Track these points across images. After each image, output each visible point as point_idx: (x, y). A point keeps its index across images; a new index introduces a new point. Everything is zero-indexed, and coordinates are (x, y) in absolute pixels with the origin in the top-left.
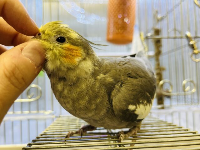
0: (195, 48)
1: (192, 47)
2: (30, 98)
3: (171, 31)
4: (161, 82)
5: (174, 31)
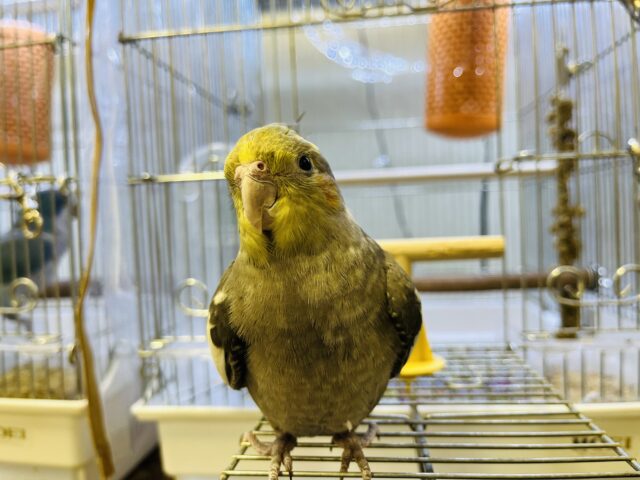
3: (587, 138)
4: (555, 272)
5: (594, 138)
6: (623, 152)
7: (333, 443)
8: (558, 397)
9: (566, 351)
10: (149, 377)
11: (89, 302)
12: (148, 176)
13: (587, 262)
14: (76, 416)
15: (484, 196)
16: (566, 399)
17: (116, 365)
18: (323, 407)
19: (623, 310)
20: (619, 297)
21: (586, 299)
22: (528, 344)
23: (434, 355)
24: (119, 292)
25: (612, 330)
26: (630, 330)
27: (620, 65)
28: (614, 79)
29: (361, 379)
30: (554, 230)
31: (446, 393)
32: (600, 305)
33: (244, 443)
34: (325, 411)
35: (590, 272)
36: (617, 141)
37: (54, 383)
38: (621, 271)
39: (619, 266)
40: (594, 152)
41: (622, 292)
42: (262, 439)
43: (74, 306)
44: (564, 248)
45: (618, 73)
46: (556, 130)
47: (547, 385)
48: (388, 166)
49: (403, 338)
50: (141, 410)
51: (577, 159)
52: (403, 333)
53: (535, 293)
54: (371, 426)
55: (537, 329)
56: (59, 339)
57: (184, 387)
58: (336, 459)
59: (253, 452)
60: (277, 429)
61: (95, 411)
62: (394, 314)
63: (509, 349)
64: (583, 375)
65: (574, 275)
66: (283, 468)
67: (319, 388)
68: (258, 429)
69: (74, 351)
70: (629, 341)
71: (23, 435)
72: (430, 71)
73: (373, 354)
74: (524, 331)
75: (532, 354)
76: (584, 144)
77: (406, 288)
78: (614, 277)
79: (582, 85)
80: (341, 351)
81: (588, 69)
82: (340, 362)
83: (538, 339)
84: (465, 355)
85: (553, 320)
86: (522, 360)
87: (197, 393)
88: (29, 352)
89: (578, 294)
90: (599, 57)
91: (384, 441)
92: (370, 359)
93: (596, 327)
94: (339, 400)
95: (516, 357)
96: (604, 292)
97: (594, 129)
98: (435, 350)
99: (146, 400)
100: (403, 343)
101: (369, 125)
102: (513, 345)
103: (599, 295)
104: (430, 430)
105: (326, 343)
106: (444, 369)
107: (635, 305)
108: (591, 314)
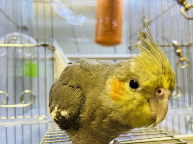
0: (181, 56)
1: (179, 55)
2: (24, 104)
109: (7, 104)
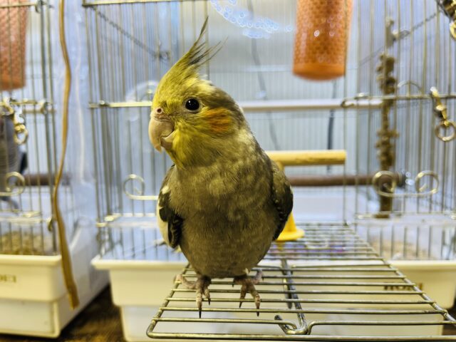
0: (444, 117)
3: (403, 86)
4: (378, 175)
5: (408, 86)
6: (426, 96)
7: (234, 282)
8: (376, 255)
9: (382, 226)
10: (103, 241)
11: (62, 189)
12: (103, 103)
13: (399, 168)
14: (52, 267)
15: (331, 121)
16: (381, 256)
17: (79, 233)
18: (231, 258)
19: (420, 201)
20: (418, 192)
21: (397, 193)
22: (358, 222)
23: (297, 228)
24: (83, 183)
25: (413, 214)
26: (424, 213)
27: (428, 35)
28: (424, 44)
29: (255, 241)
30: (378, 146)
31: (305, 252)
32: (406, 197)
33: (176, 282)
34: (232, 262)
35: (400, 175)
36: (423, 88)
37: (37, 245)
38: (420, 175)
39: (419, 172)
40: (408, 95)
41: (421, 189)
42: (189, 279)
43: (51, 192)
44: (384, 158)
45: (427, 39)
46: (383, 77)
47: (369, 248)
48: (265, 99)
49: (281, 216)
50: (98, 262)
51: (395, 100)
52: (281, 213)
53: (364, 189)
54: (258, 271)
55: (365, 212)
56: (41, 214)
57: (128, 247)
58: (237, 292)
59: (183, 287)
60: (198, 273)
61: (66, 263)
62: (277, 201)
63: (346, 225)
64: (393, 242)
65: (390, 176)
66: (204, 297)
67: (229, 247)
68: (184, 273)
69: (52, 223)
70: (423, 221)
71: (15, 280)
72: (297, 32)
73: (262, 225)
74: (356, 213)
75: (359, 228)
76: (401, 90)
77: (285, 184)
78: (416, 179)
79: (401, 46)
80: (241, 224)
81: (406, 35)
82: (241, 230)
83: (365, 218)
84: (317, 228)
85: (375, 207)
86: (354, 232)
87: (136, 251)
88: (19, 223)
89: (392, 190)
90: (413, 29)
91: (266, 281)
92: (260, 228)
93: (402, 211)
94: (241, 254)
95: (351, 230)
96: (409, 188)
97: (408, 80)
98: (298, 225)
99: (101, 256)
100: (281, 219)
101: (253, 69)
102: (348, 223)
103: (406, 190)
104: (295, 274)
105: (230, 220)
106: (303, 237)
107: (429, 197)
108: (399, 203)
109: (143, 194)
